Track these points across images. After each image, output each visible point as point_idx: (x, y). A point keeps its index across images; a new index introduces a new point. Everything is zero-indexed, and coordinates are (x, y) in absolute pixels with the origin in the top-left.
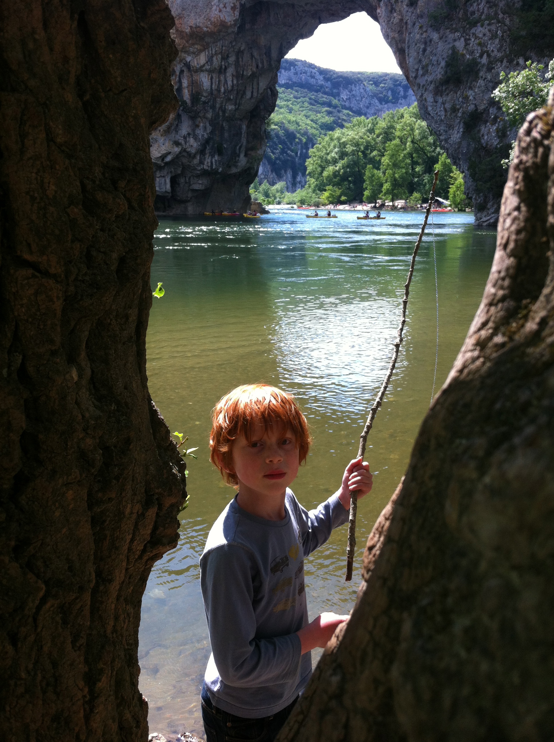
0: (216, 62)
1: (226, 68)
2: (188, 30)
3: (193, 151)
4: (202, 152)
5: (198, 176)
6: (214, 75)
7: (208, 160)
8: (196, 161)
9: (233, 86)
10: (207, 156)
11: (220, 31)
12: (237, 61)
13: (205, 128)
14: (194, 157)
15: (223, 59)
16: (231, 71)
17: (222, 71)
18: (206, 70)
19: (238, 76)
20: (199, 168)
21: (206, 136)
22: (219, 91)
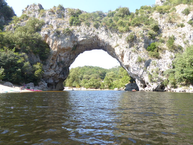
0: (66, 55)
2: (62, 48)
3: (58, 74)
4: (60, 74)
5: (57, 79)
6: (65, 58)
7: (61, 76)
8: (58, 76)
9: (68, 61)
11: (69, 49)
17: (67, 57)
18: (63, 57)
19: (70, 59)
21: (61, 70)
22: (65, 61)
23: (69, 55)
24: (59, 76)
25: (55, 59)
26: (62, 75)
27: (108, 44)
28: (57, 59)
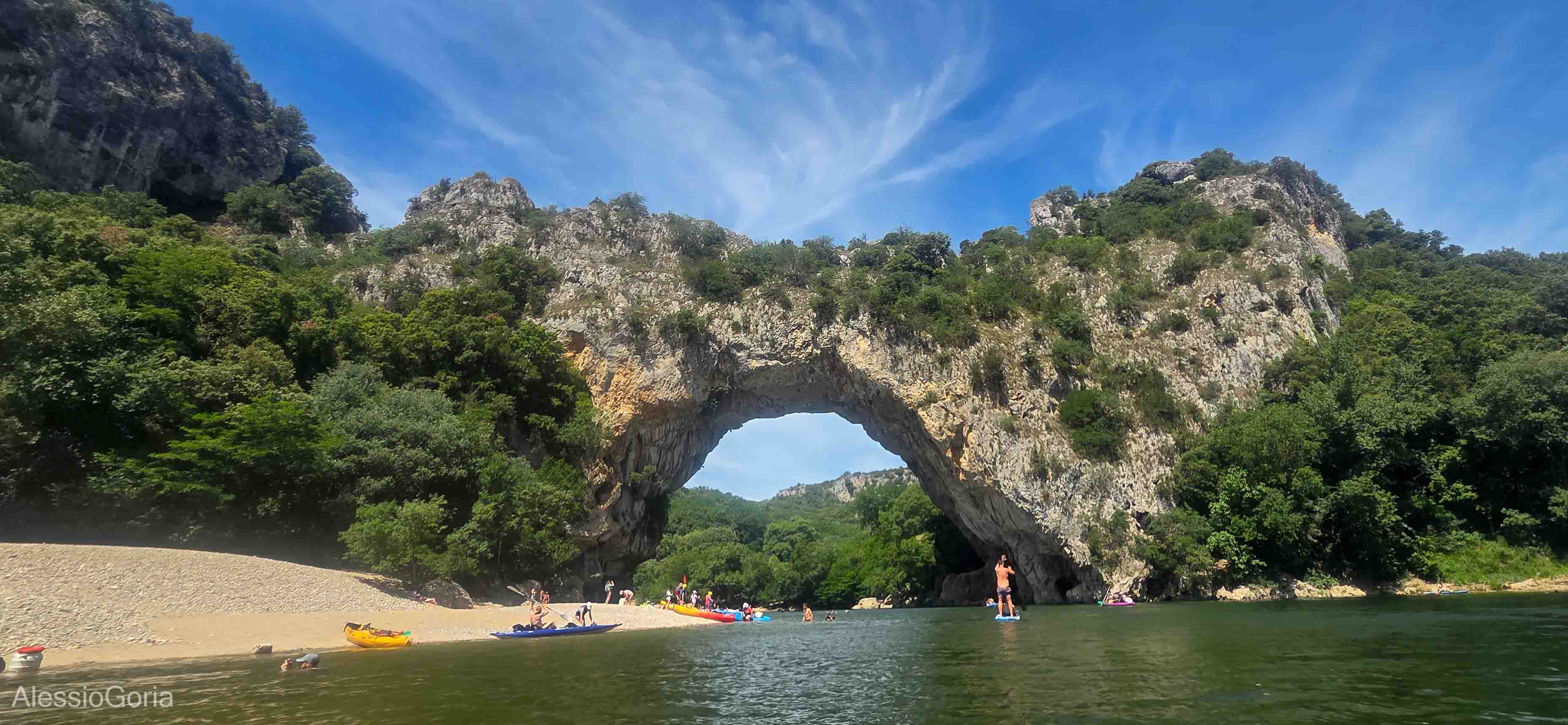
23: (684, 438)
24: (631, 542)
25: (619, 459)
26: (642, 536)
27: (882, 395)
28: (627, 455)
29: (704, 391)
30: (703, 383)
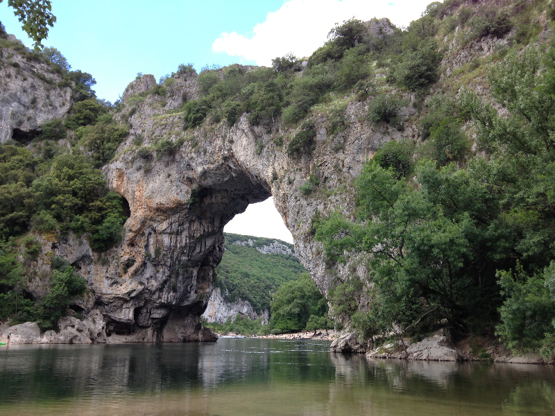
0: (175, 227)
1: (181, 232)
2: (155, 206)
3: (154, 289)
4: (161, 289)
5: (157, 308)
6: (173, 236)
7: (165, 296)
8: (155, 296)
9: (186, 244)
10: (164, 293)
11: (177, 207)
12: (189, 228)
13: (164, 272)
14: (154, 293)
15: (179, 225)
16: (185, 233)
17: (178, 233)
18: (167, 233)
19: (191, 237)
20: (158, 302)
21: (164, 278)
22: (176, 247)
24: (159, 297)
26: (168, 293)
28: (148, 240)
29: (187, 193)
30: (185, 188)
